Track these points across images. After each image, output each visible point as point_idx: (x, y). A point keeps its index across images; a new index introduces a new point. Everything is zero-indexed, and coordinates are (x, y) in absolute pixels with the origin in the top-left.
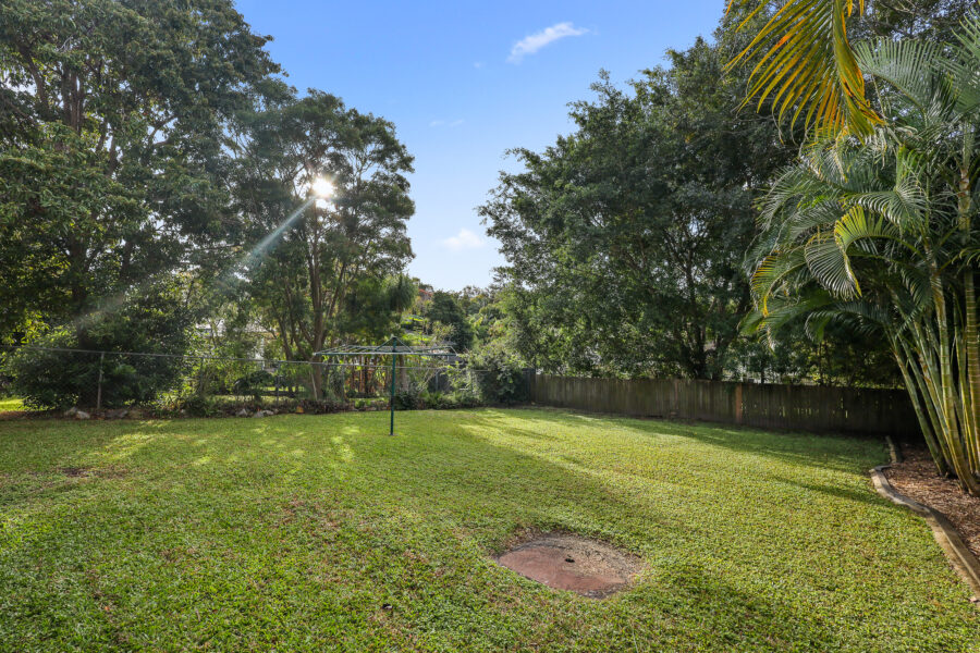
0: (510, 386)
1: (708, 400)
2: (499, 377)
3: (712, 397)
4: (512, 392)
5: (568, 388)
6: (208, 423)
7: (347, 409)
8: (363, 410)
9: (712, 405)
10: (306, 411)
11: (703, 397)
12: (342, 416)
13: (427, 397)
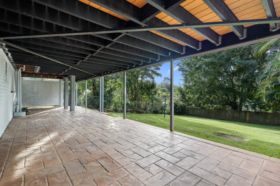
0: (180, 110)
1: (238, 115)
2: (177, 107)
3: (239, 115)
4: (181, 111)
5: (195, 111)
6: (118, 113)
7: (144, 113)
8: (147, 113)
9: (239, 117)
10: (136, 113)
11: (237, 115)
12: (143, 114)
13: (160, 111)
